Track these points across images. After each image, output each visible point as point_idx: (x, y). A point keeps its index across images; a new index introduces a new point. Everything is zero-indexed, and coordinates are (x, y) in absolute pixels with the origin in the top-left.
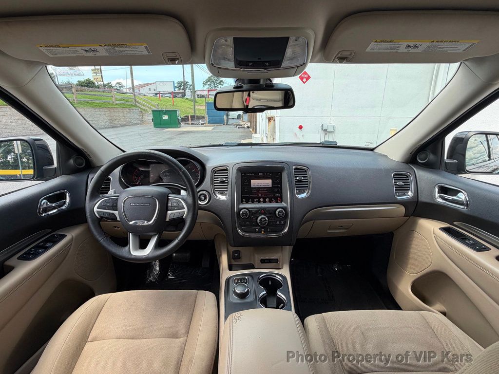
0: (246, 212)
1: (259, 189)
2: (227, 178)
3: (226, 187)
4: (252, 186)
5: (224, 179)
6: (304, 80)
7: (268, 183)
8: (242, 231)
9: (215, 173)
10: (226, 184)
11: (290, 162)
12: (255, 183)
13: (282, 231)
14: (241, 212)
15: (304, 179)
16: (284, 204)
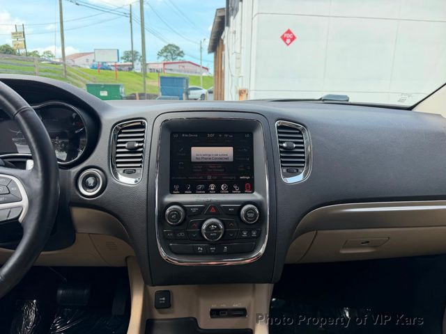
0: (175, 210)
1: (206, 166)
2: (142, 142)
3: (140, 160)
4: (192, 160)
5: (137, 145)
6: (288, 41)
7: (226, 152)
8: (170, 250)
9: (120, 133)
10: (140, 155)
11: (270, 113)
12: (199, 153)
13: (252, 251)
14: (168, 211)
15: (296, 148)
16: (256, 196)
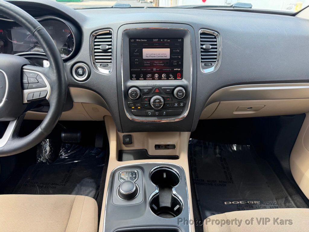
0: (135, 91)
1: (152, 61)
2: (111, 45)
3: (110, 57)
4: (144, 57)
5: (107, 47)
7: (164, 53)
8: (132, 114)
9: (96, 38)
10: (110, 54)
11: (195, 24)
12: (148, 53)
13: (180, 114)
14: (130, 91)
15: (212, 48)
16: (184, 82)
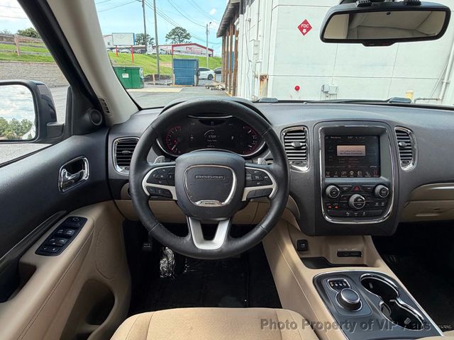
0: (335, 189)
1: (347, 158)
2: (305, 142)
3: (305, 155)
4: (339, 154)
5: (301, 144)
6: (304, 31)
8: (330, 216)
9: (287, 135)
10: (304, 151)
15: (407, 146)
16: (383, 179)
